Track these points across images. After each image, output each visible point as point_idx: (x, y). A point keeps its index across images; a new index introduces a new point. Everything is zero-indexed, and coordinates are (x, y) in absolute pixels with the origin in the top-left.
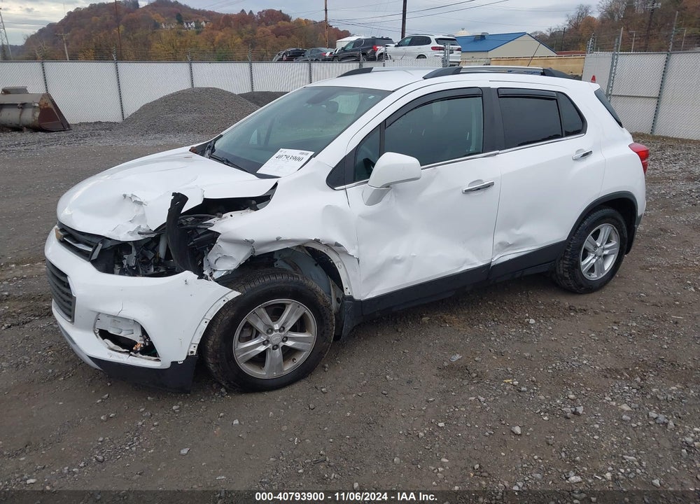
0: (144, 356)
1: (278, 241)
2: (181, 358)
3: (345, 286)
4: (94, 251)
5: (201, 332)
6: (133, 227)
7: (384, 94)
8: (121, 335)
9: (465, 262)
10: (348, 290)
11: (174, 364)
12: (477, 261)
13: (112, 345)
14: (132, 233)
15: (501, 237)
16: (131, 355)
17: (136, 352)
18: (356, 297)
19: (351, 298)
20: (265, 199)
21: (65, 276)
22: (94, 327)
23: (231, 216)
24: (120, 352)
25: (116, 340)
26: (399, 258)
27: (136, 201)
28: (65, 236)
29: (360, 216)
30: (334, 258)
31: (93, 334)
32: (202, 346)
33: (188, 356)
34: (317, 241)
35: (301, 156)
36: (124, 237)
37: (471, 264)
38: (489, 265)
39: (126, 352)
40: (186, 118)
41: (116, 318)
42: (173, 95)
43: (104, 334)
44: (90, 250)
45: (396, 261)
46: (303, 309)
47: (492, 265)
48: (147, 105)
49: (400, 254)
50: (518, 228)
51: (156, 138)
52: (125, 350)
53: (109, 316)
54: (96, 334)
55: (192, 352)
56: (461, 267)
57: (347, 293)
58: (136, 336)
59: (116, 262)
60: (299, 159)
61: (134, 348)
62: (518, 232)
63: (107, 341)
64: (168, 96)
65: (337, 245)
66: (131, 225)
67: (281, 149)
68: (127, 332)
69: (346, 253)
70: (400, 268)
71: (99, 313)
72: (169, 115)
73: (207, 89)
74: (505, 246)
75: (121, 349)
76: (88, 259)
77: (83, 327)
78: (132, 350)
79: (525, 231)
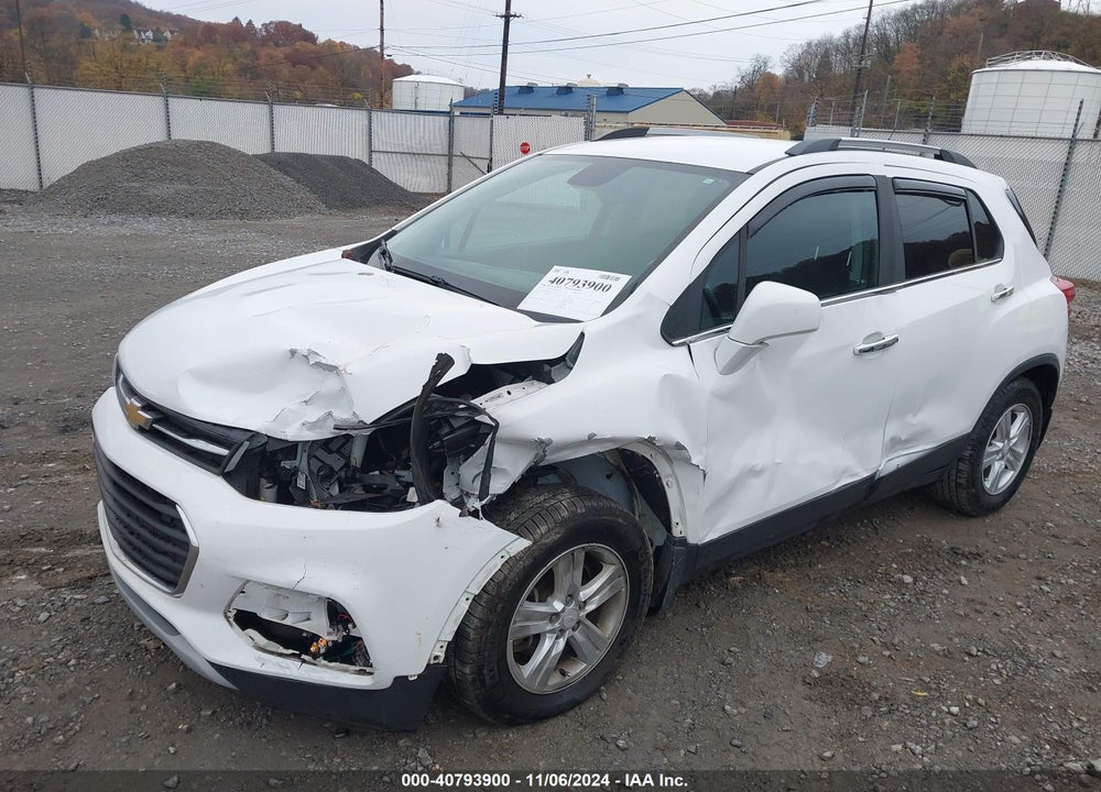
0: (333, 664)
1: (591, 439)
2: (414, 669)
3: (675, 518)
4: (232, 455)
5: (457, 619)
6: (313, 414)
7: (736, 178)
8: (288, 622)
9: (845, 472)
10: (680, 527)
11: (400, 681)
12: (859, 470)
13: (262, 640)
14: (313, 426)
15: (893, 429)
16: (304, 661)
17: (315, 656)
18: (691, 540)
19: (683, 541)
20: (566, 362)
21: (172, 504)
22: (229, 606)
23: (509, 393)
24: (280, 655)
25: (270, 630)
26: (758, 468)
27: (318, 364)
28: (156, 421)
29: (712, 393)
30: (663, 469)
31: (223, 618)
32: (456, 646)
33: (428, 665)
34: (650, 441)
35: (606, 282)
36: (292, 432)
37: (852, 476)
38: (873, 476)
39: (293, 654)
40: (164, 190)
41: (279, 592)
42: (138, 149)
43: (245, 620)
44: (224, 452)
45: (754, 472)
47: (877, 477)
48: (91, 164)
49: (760, 461)
50: (916, 414)
51: (113, 223)
52: (290, 651)
53: (269, 586)
54: (227, 618)
55: (436, 658)
57: (676, 532)
58: (319, 625)
59: (265, 475)
60: (605, 288)
61: (312, 649)
62: (914, 420)
63: (251, 632)
64: (130, 151)
65: (679, 447)
66: (309, 409)
67: (555, 267)
68: (298, 617)
69: (687, 460)
70: (757, 486)
71: (248, 581)
72: (132, 184)
73: (200, 144)
74: (895, 443)
75: (281, 650)
76: (217, 471)
77: (204, 606)
78: (307, 652)
79: (924, 417)
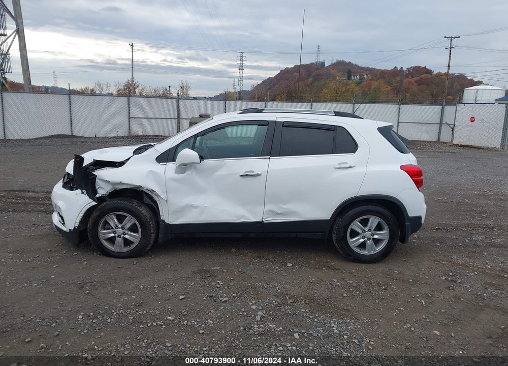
1: (121, 183)
3: (161, 214)
5: (79, 218)
9: (243, 217)
10: (163, 217)
12: (253, 218)
15: (269, 207)
18: (167, 221)
19: (163, 221)
20: (121, 164)
26: (195, 206)
29: (170, 178)
30: (156, 198)
33: (74, 228)
34: (141, 186)
37: (249, 219)
38: (261, 222)
45: (193, 207)
46: (134, 221)
47: (264, 222)
49: (196, 204)
50: (285, 204)
55: (76, 226)
56: (240, 219)
57: (161, 218)
62: (284, 207)
65: (153, 190)
69: (159, 196)
70: (196, 211)
74: (275, 213)
79: (289, 207)
